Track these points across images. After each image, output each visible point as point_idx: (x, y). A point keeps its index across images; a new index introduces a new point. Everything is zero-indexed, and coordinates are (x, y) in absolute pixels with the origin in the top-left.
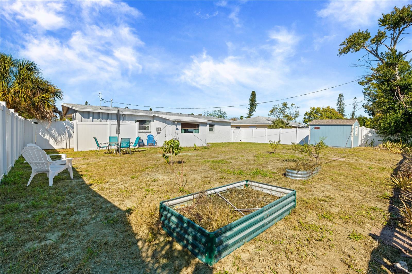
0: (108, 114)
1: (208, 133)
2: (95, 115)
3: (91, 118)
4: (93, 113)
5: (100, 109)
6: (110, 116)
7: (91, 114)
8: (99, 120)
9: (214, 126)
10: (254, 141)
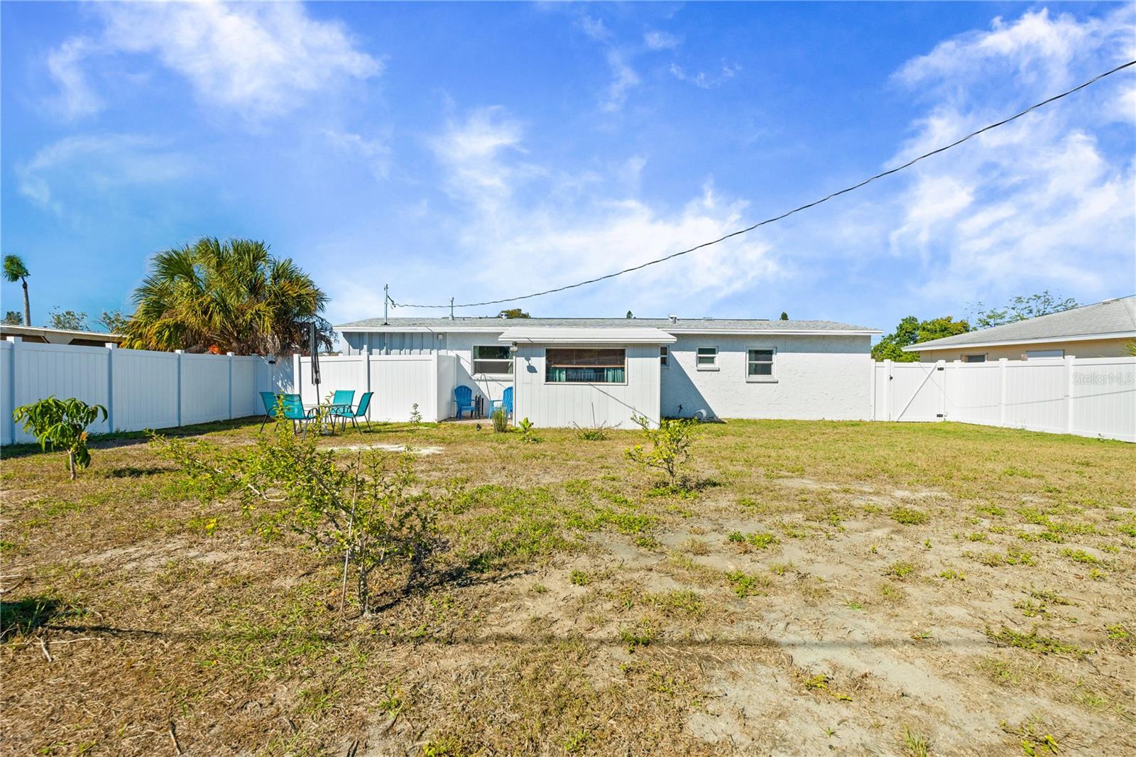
0: (403, 334)
1: (745, 380)
2: (376, 341)
3: (365, 347)
4: (371, 334)
5: (386, 324)
6: (407, 341)
7: (366, 339)
8: (384, 351)
9: (774, 356)
10: (1003, 420)
